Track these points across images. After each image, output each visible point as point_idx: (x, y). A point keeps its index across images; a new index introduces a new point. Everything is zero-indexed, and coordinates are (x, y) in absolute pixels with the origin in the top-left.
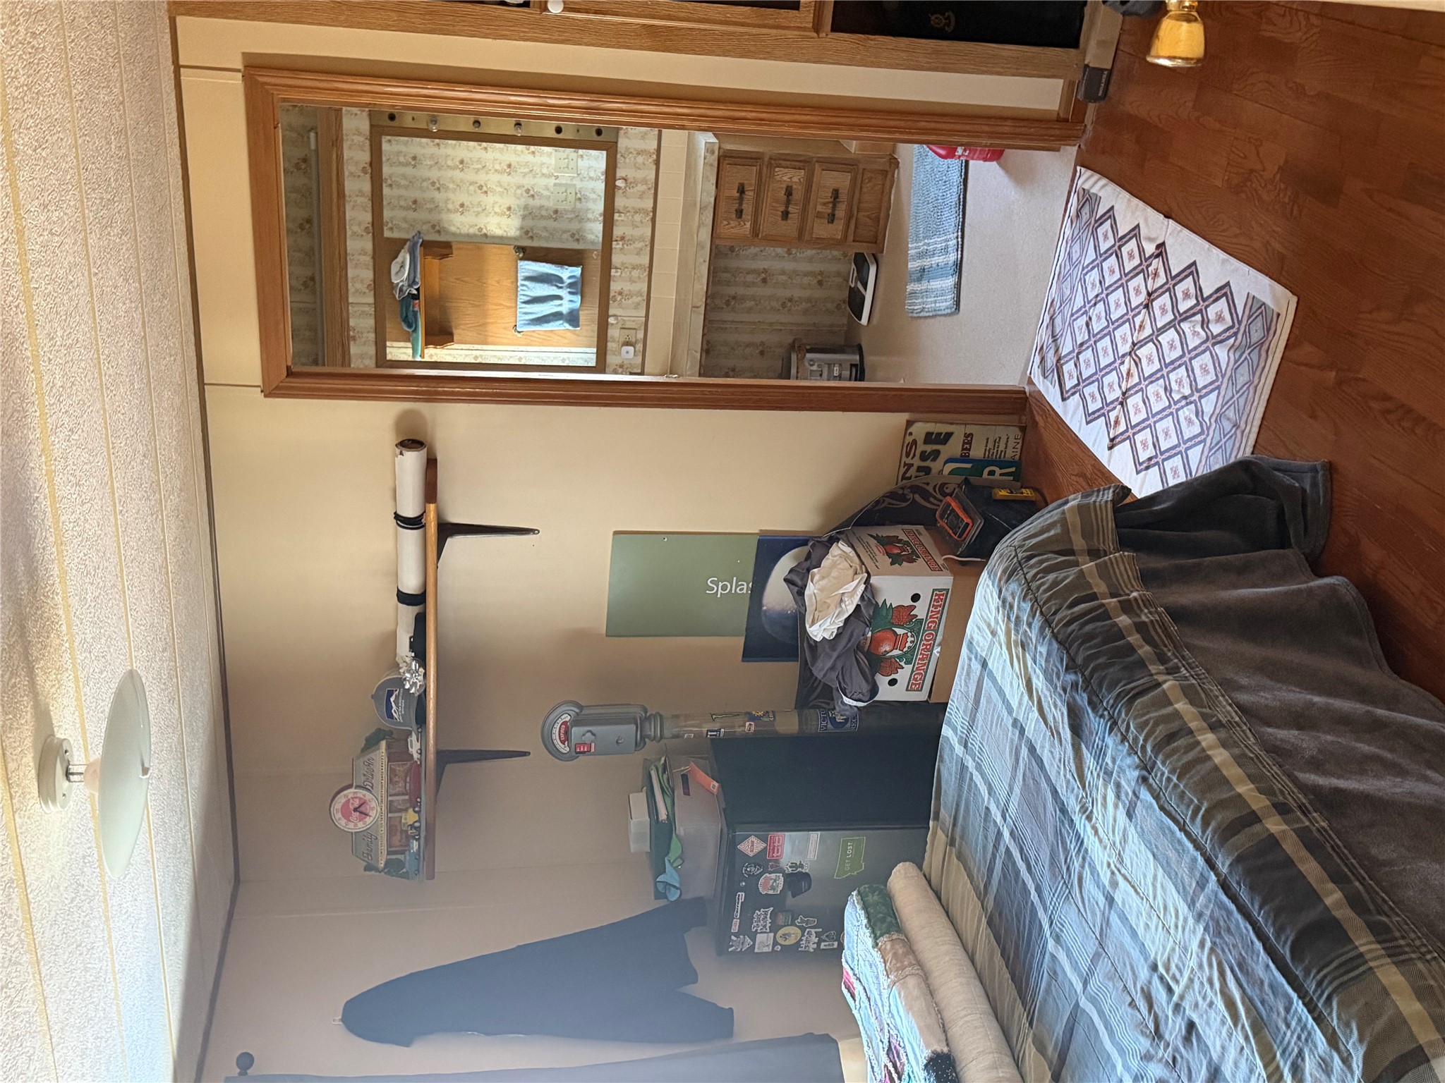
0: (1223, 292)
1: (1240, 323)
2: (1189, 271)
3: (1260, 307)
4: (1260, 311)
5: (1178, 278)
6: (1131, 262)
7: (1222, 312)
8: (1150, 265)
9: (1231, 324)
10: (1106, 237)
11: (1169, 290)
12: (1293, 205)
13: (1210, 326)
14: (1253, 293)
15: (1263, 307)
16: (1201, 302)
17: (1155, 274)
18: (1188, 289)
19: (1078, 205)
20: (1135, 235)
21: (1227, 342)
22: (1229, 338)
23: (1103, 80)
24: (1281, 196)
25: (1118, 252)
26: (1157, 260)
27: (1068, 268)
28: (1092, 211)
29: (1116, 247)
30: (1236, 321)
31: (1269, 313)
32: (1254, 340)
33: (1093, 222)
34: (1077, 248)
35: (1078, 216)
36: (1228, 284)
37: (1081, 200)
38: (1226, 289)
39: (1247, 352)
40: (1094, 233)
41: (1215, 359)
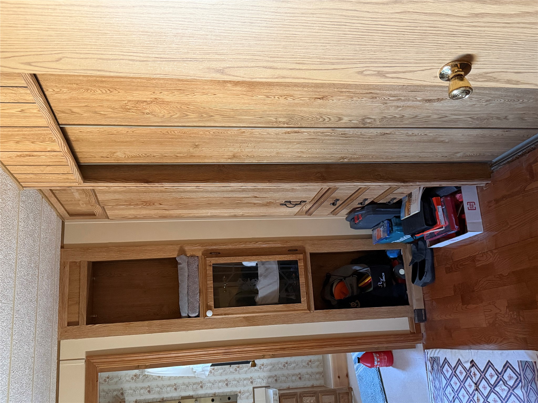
0: (506, 366)
1: (520, 375)
2: (488, 366)
3: (526, 363)
4: (526, 366)
5: (485, 371)
6: (462, 375)
7: (510, 375)
8: (471, 372)
9: (516, 377)
10: (447, 371)
11: (483, 378)
12: (519, 317)
13: (508, 383)
14: (519, 360)
15: (527, 363)
16: (499, 375)
17: (475, 374)
18: (491, 373)
19: (431, 365)
20: (460, 364)
21: (519, 386)
22: (518, 384)
23: (423, 313)
24: (512, 316)
25: (455, 374)
26: (473, 368)
27: (436, 392)
28: (438, 364)
29: (454, 373)
30: (518, 375)
31: (531, 364)
32: (530, 378)
33: (440, 368)
34: (437, 382)
35: (433, 369)
36: (507, 362)
37: (431, 362)
38: (508, 364)
39: (529, 385)
40: (442, 372)
41: (517, 397)
